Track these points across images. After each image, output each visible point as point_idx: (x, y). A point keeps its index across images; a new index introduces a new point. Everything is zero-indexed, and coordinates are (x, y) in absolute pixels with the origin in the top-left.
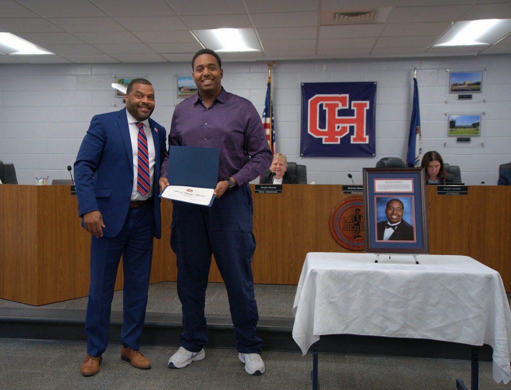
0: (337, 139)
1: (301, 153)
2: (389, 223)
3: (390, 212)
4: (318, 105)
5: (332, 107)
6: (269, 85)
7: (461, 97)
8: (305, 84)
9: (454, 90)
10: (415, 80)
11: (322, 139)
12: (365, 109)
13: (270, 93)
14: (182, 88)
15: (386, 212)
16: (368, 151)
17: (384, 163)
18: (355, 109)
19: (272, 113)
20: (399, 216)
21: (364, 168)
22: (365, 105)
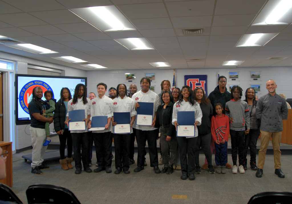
4: (190, 82)
5: (194, 83)
6: (174, 76)
7: (232, 80)
8: (185, 75)
9: (230, 78)
10: (218, 74)
12: (204, 83)
18: (201, 83)
22: (204, 82)
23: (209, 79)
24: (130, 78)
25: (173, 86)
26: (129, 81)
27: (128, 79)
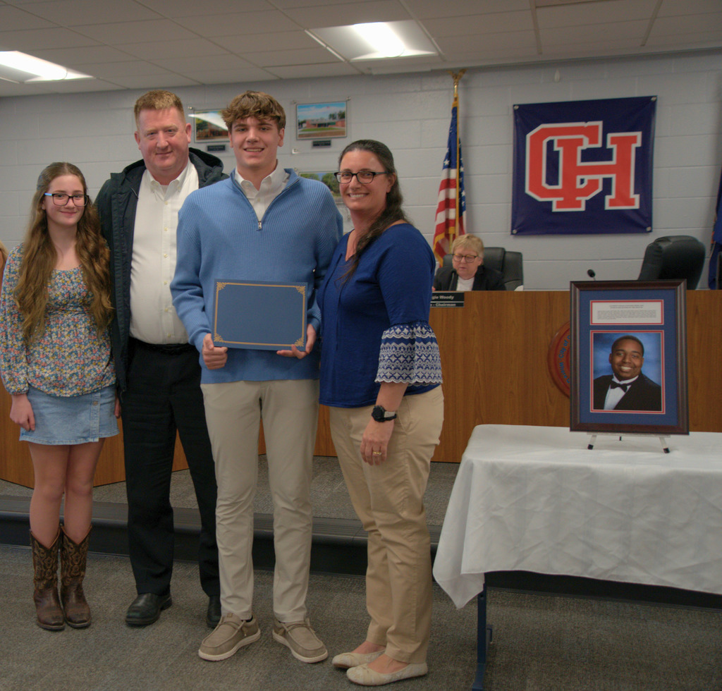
0: (580, 201)
1: (512, 229)
2: (615, 380)
3: (618, 360)
4: (545, 142)
5: (570, 146)
6: (455, 111)
8: (520, 106)
11: (550, 203)
12: (634, 146)
13: (456, 125)
14: (304, 122)
15: (612, 360)
16: (637, 222)
17: (660, 248)
18: (614, 147)
19: (460, 161)
20: (634, 367)
21: (572, 282)
22: (634, 139)
23: (664, 123)
25: (449, 167)
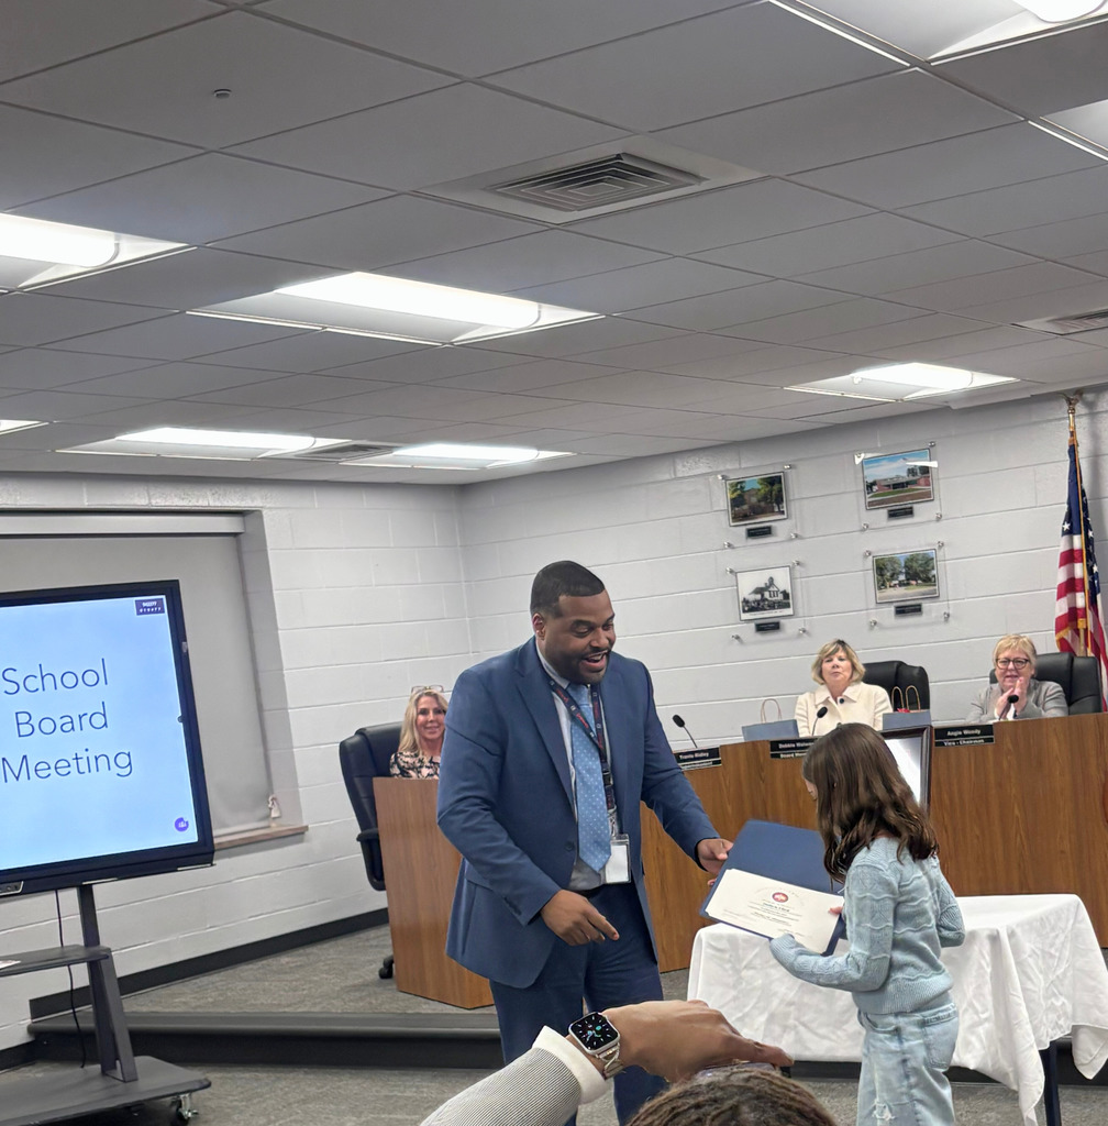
14: (874, 483)
19: (1086, 523)
24: (756, 511)
25: (1070, 532)
26: (752, 534)
27: (745, 517)
